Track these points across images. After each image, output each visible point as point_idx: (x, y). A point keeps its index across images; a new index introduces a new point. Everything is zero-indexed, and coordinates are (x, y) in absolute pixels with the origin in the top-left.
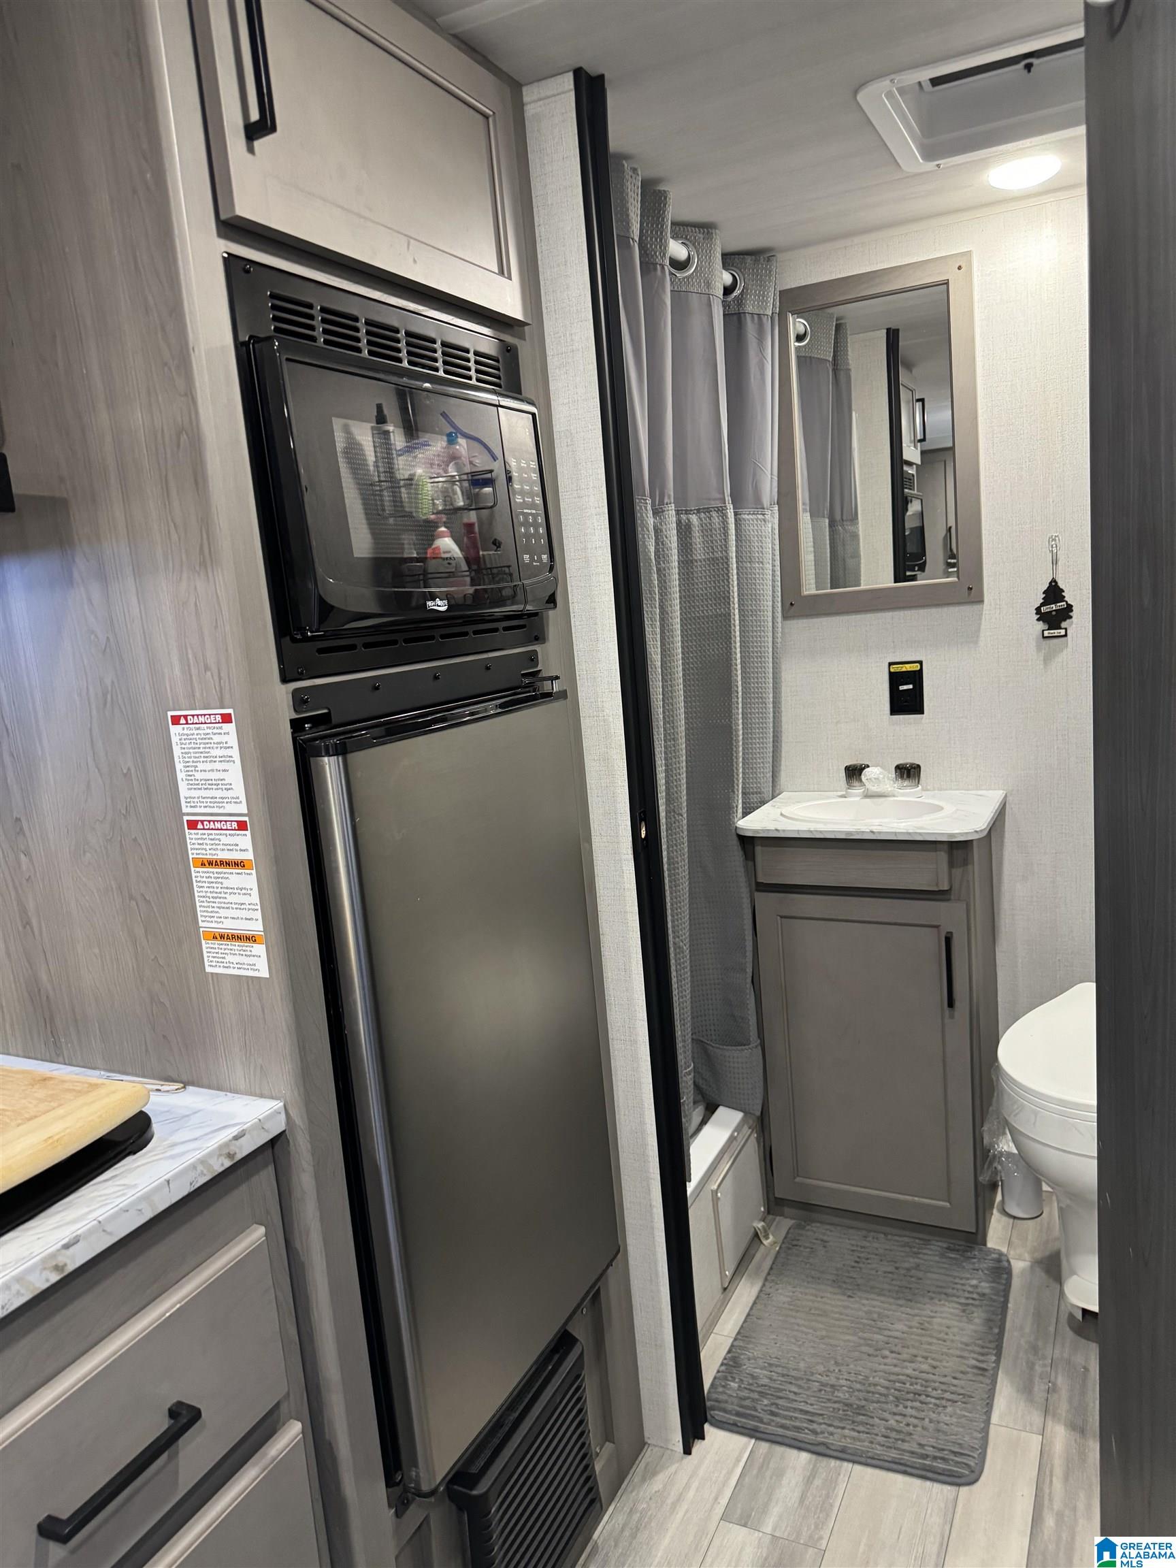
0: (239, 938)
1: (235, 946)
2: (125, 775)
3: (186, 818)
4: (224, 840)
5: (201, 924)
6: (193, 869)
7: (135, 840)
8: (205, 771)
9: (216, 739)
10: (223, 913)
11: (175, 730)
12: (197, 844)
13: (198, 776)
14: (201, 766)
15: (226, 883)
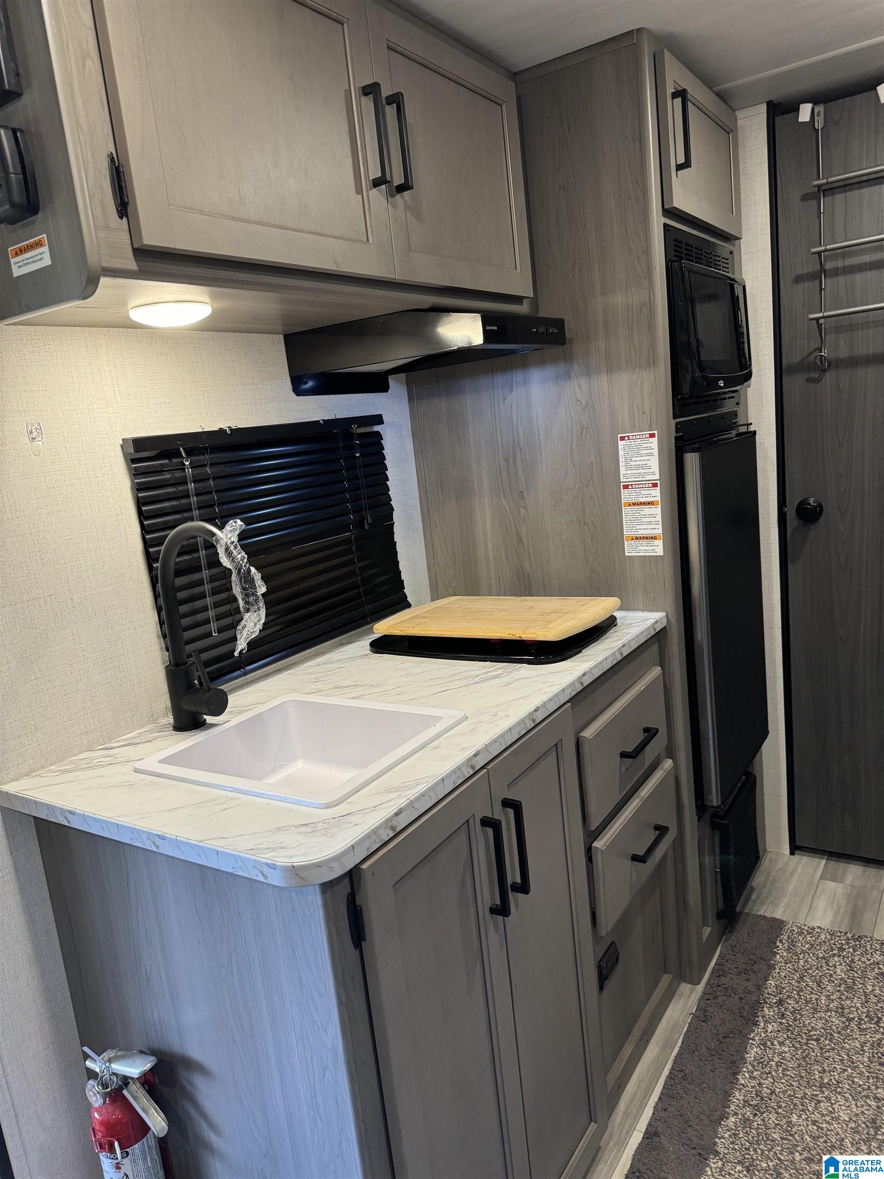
0: (647, 538)
1: (645, 542)
2: (589, 466)
3: (622, 484)
4: (643, 492)
5: (625, 533)
6: (623, 508)
7: (591, 496)
8: (637, 461)
9: (645, 445)
10: (638, 527)
11: (621, 443)
12: (626, 496)
13: (632, 463)
14: (634, 459)
15: (642, 513)
